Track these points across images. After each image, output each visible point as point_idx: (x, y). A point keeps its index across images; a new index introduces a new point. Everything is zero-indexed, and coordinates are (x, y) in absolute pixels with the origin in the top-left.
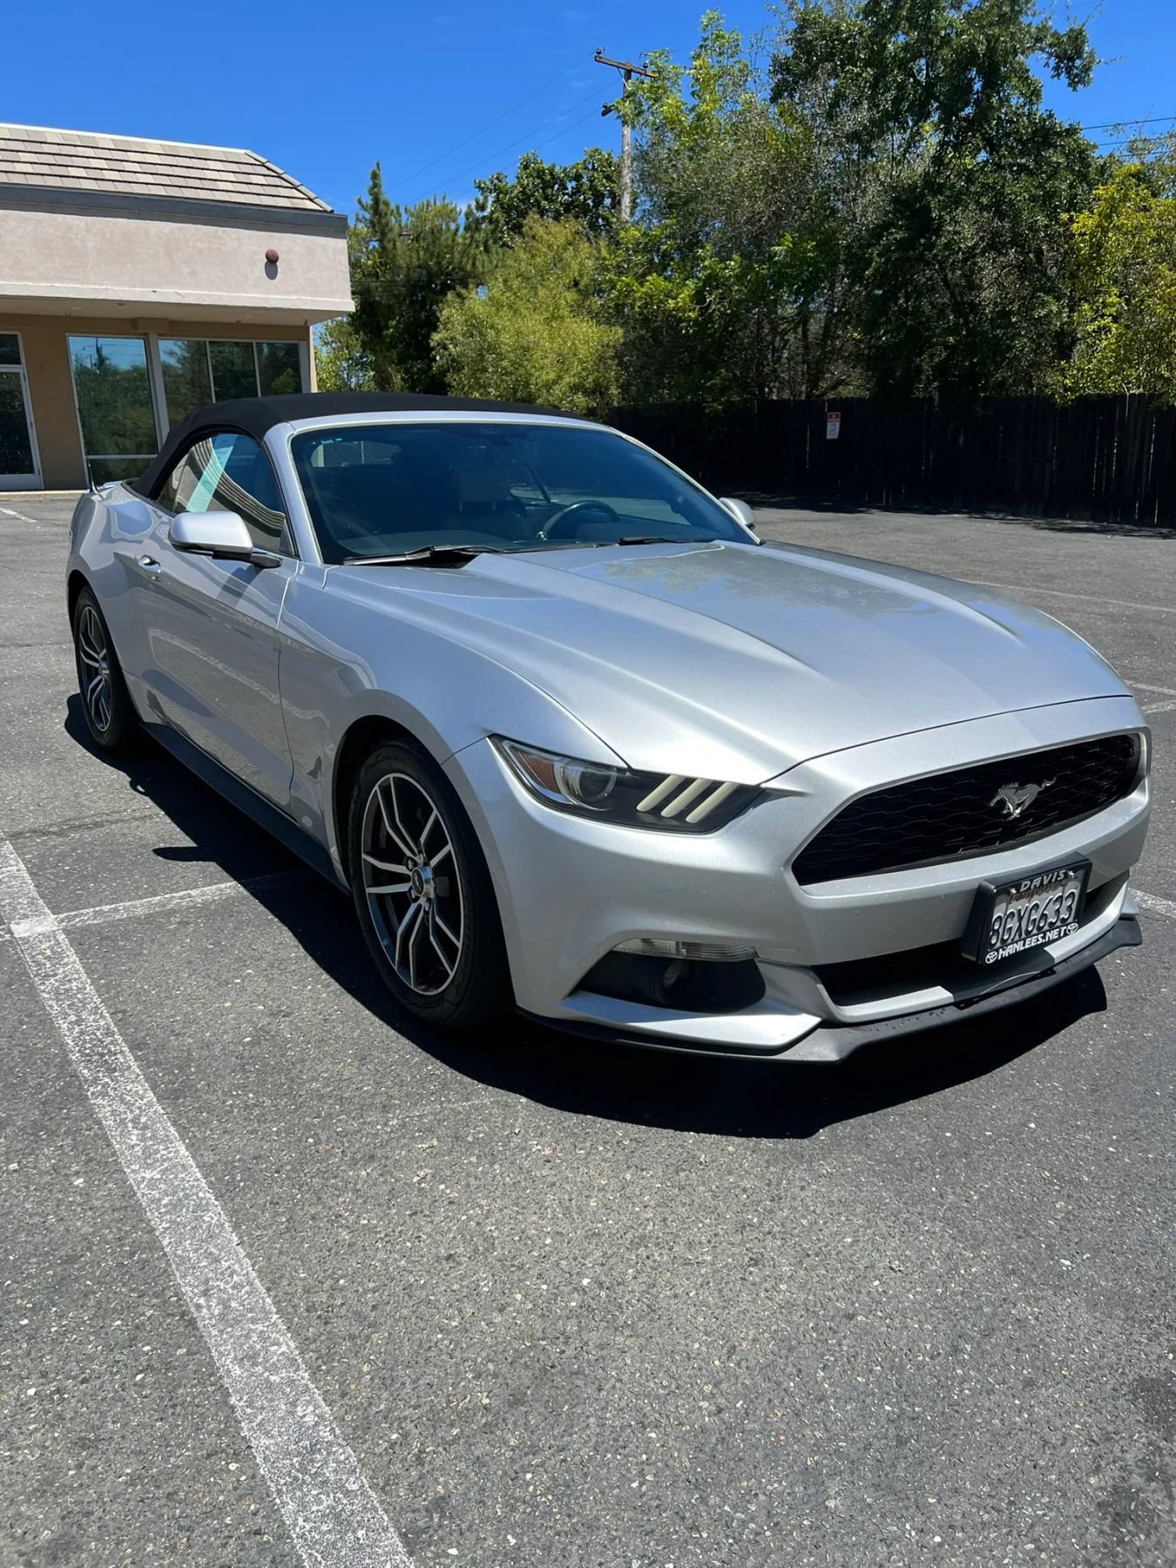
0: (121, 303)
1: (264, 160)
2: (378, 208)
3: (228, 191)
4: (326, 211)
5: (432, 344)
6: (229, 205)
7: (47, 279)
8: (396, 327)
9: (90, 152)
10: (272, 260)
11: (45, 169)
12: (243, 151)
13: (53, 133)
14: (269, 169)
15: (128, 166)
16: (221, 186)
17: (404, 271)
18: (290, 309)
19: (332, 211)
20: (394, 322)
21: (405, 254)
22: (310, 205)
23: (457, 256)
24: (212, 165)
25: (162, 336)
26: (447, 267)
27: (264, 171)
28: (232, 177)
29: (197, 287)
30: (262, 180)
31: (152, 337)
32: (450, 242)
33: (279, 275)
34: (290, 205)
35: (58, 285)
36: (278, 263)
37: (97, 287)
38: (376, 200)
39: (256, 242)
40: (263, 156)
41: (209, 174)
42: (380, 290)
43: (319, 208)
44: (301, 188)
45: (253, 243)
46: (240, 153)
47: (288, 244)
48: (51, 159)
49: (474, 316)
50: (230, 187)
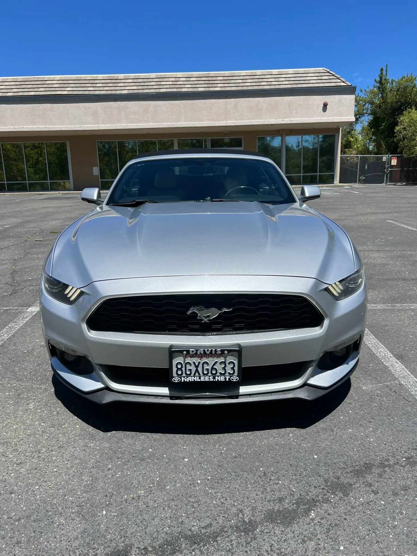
0: (272, 125)
1: (328, 70)
2: (381, 82)
3: (313, 83)
4: (348, 86)
5: (395, 131)
6: (315, 88)
7: (249, 119)
8: (385, 126)
9: (270, 76)
10: (325, 106)
11: (254, 84)
12: (322, 68)
13: (259, 72)
14: (330, 73)
15: (281, 79)
16: (311, 82)
17: (390, 104)
18: (330, 122)
19: (351, 85)
20: (384, 124)
21: (391, 98)
22: (343, 84)
23: (413, 96)
24: (310, 75)
25: (287, 135)
26: (409, 101)
27: (329, 74)
28: (316, 78)
29: (298, 117)
30: (327, 78)
31: (283, 135)
32: (410, 91)
33: (327, 111)
34: (335, 85)
35: (252, 121)
36: (327, 106)
37: (264, 120)
38: (381, 79)
39: (319, 100)
40: (328, 69)
41: (308, 78)
42: (380, 112)
43: (346, 85)
44: (341, 79)
45: (318, 100)
46: (321, 69)
47: (331, 99)
48: (256, 80)
49: (412, 119)
50: (314, 81)
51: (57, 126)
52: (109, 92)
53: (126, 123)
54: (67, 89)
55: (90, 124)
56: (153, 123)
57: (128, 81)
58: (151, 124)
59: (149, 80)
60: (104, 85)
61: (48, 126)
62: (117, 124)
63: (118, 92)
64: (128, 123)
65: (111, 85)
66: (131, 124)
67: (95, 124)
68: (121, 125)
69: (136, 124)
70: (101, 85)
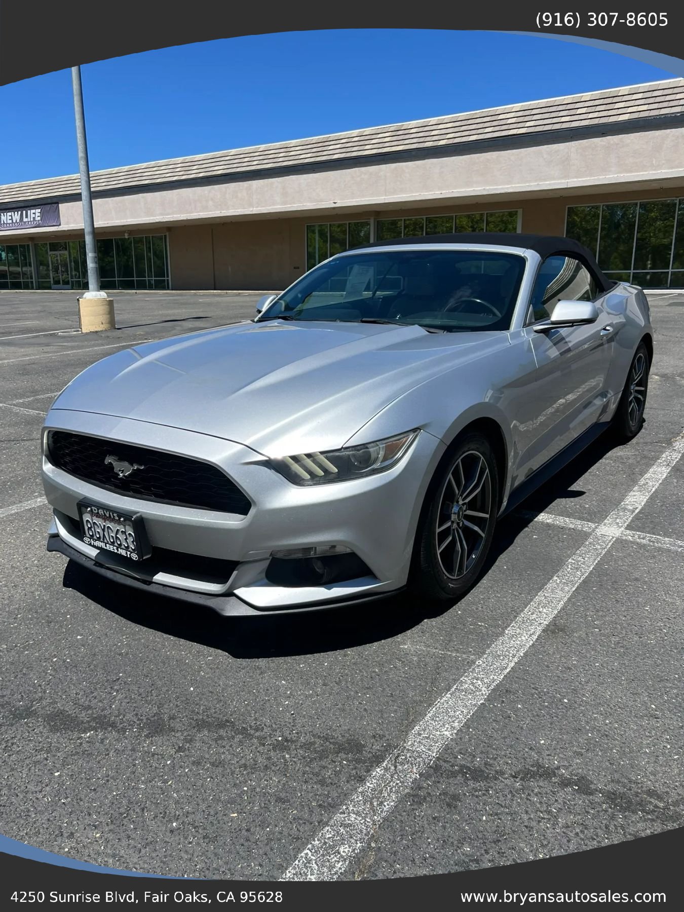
51: (500, 187)
52: (596, 121)
53: (616, 174)
54: (528, 124)
55: (554, 179)
56: (669, 169)
57: (635, 97)
58: (663, 171)
59: (676, 91)
60: (590, 110)
61: (488, 188)
62: (600, 175)
63: (612, 119)
64: (621, 173)
65: (603, 108)
66: (625, 175)
67: (562, 178)
68: (607, 177)
69: (636, 174)
70: (584, 111)
